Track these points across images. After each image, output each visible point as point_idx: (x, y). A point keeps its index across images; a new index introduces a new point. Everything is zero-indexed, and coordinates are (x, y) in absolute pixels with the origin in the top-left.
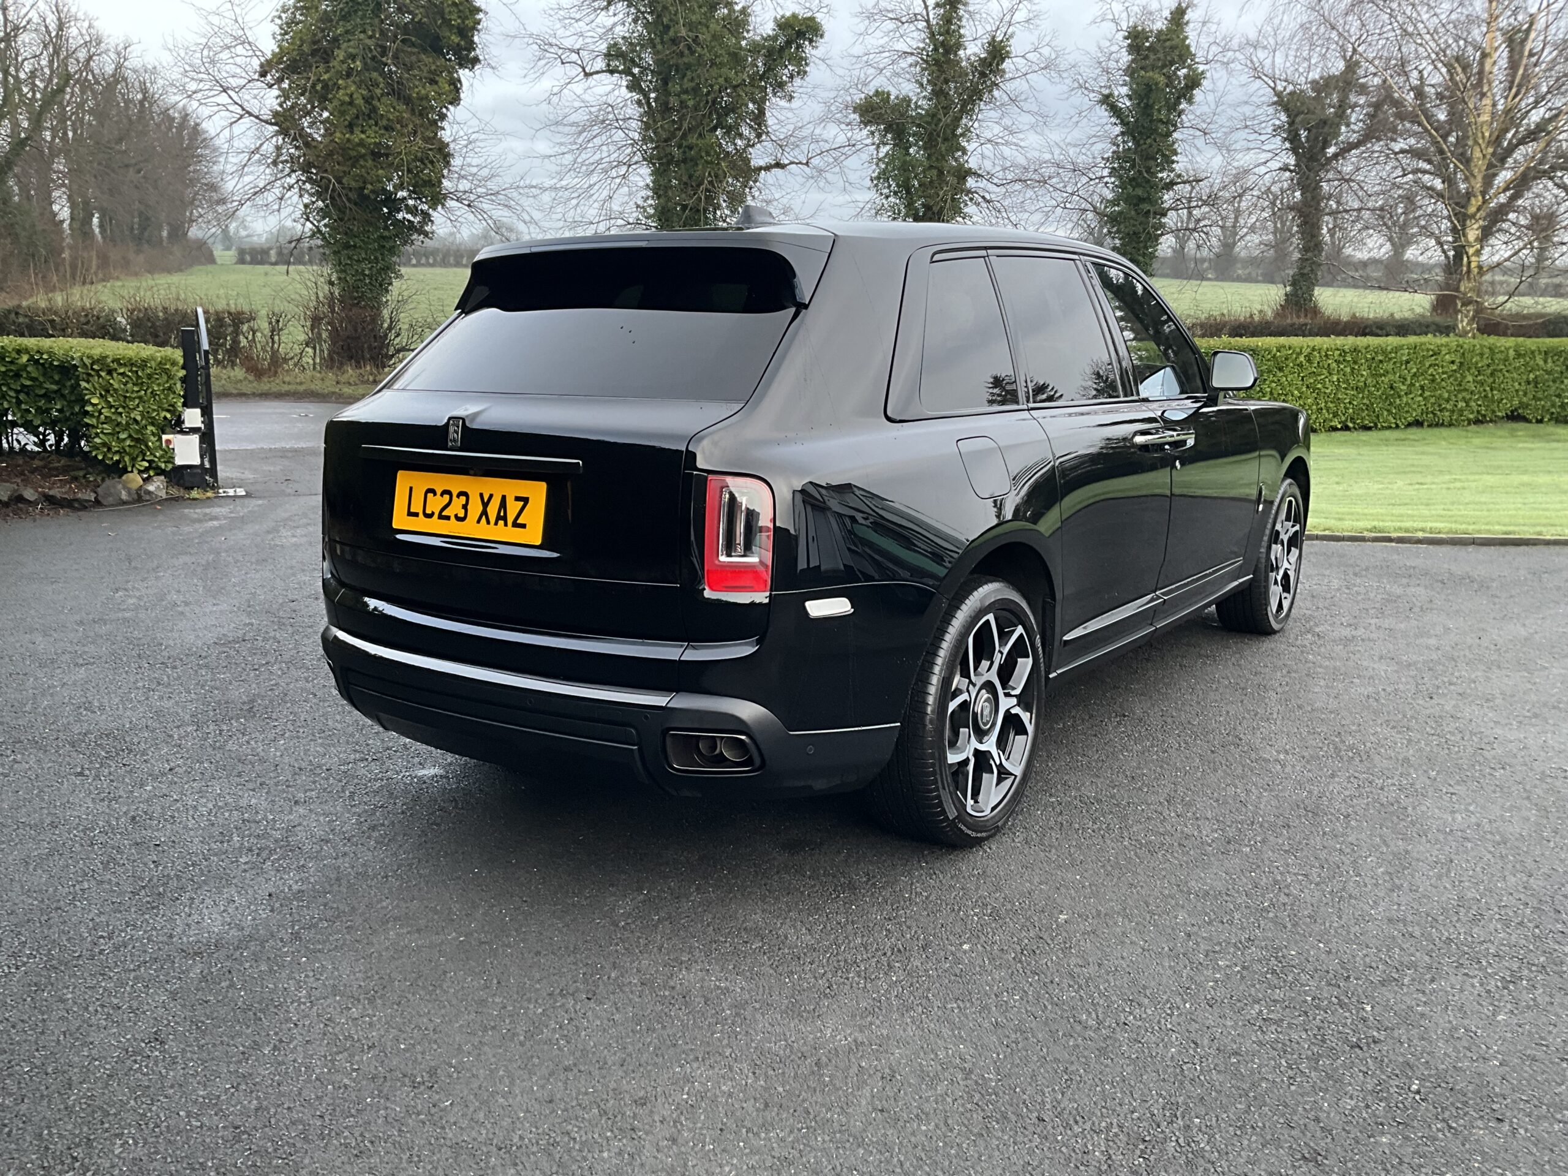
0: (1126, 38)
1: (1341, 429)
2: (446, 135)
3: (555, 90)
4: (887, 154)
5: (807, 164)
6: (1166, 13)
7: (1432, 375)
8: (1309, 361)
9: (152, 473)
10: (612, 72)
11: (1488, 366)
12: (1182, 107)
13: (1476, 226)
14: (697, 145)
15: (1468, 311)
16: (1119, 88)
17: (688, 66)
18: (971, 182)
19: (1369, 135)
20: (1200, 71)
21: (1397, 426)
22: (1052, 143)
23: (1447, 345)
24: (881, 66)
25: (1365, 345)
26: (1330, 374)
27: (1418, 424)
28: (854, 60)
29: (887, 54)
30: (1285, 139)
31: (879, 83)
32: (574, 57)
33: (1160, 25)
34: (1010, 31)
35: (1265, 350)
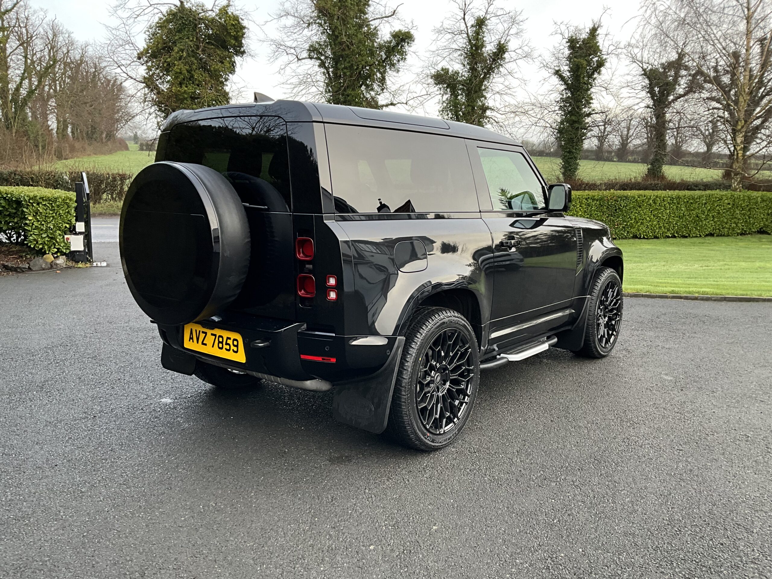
0: (567, 42)
1: (672, 237)
2: (227, 89)
3: (283, 67)
4: (447, 99)
5: (406, 103)
6: (588, 30)
7: (718, 210)
8: (655, 203)
9: (59, 254)
10: (311, 58)
11: (747, 206)
12: (595, 76)
13: (741, 135)
14: (351, 94)
15: (738, 178)
16: (564, 67)
17: (347, 56)
18: (488, 113)
19: (690, 90)
20: (604, 58)
21: (701, 236)
22: (530, 94)
23: (726, 195)
24: (444, 56)
25: (684, 195)
26: (666, 209)
27: (711, 235)
28: (431, 53)
29: (447, 50)
30: (648, 92)
31: (444, 64)
32: (292, 51)
33: (584, 36)
34: (508, 39)
35: (632, 197)
